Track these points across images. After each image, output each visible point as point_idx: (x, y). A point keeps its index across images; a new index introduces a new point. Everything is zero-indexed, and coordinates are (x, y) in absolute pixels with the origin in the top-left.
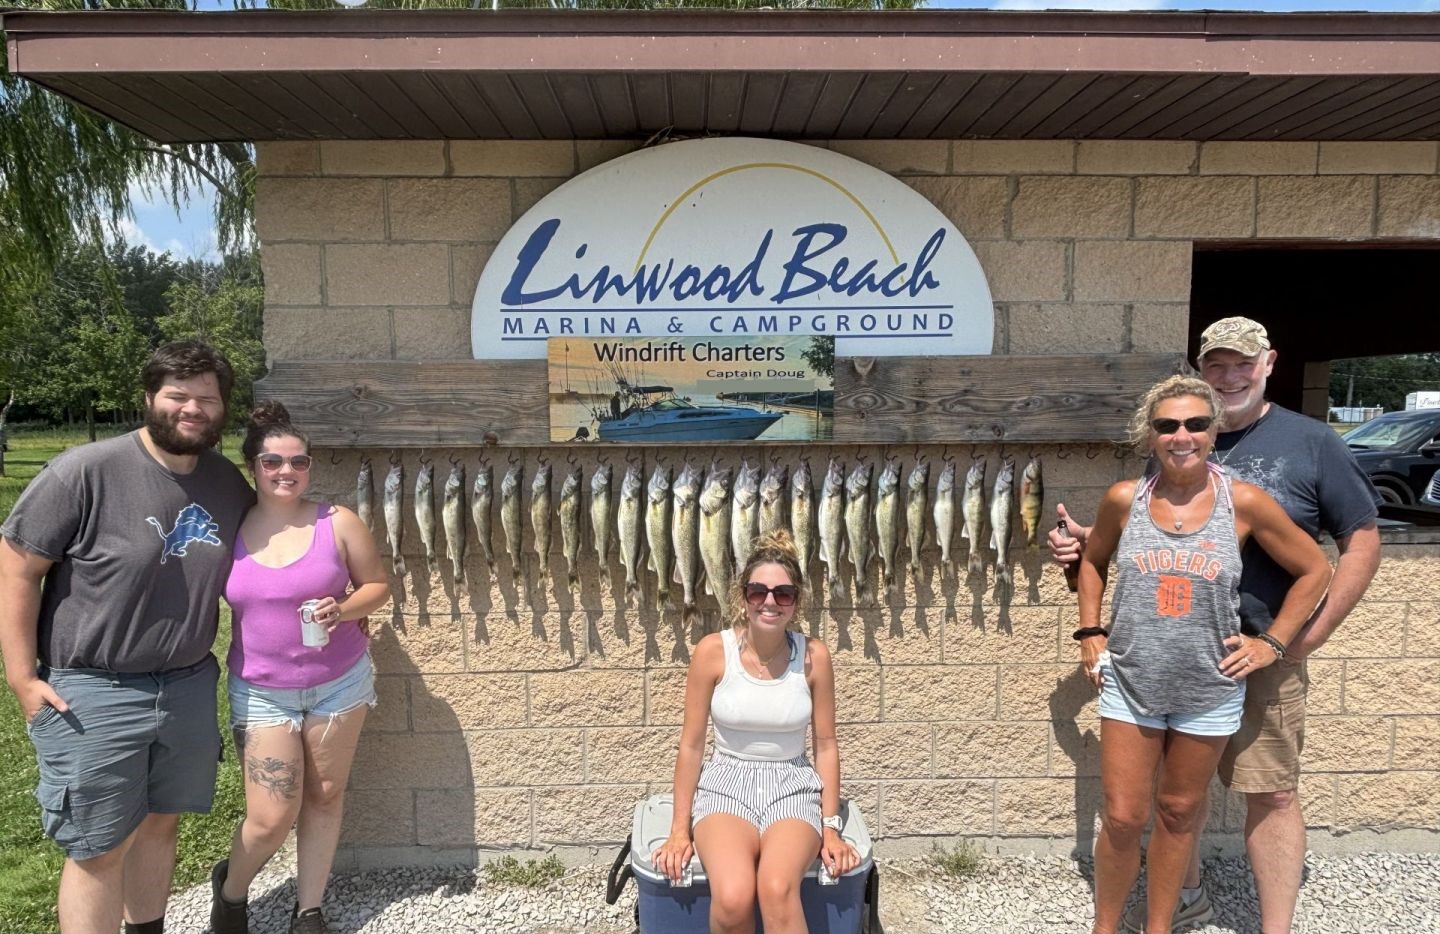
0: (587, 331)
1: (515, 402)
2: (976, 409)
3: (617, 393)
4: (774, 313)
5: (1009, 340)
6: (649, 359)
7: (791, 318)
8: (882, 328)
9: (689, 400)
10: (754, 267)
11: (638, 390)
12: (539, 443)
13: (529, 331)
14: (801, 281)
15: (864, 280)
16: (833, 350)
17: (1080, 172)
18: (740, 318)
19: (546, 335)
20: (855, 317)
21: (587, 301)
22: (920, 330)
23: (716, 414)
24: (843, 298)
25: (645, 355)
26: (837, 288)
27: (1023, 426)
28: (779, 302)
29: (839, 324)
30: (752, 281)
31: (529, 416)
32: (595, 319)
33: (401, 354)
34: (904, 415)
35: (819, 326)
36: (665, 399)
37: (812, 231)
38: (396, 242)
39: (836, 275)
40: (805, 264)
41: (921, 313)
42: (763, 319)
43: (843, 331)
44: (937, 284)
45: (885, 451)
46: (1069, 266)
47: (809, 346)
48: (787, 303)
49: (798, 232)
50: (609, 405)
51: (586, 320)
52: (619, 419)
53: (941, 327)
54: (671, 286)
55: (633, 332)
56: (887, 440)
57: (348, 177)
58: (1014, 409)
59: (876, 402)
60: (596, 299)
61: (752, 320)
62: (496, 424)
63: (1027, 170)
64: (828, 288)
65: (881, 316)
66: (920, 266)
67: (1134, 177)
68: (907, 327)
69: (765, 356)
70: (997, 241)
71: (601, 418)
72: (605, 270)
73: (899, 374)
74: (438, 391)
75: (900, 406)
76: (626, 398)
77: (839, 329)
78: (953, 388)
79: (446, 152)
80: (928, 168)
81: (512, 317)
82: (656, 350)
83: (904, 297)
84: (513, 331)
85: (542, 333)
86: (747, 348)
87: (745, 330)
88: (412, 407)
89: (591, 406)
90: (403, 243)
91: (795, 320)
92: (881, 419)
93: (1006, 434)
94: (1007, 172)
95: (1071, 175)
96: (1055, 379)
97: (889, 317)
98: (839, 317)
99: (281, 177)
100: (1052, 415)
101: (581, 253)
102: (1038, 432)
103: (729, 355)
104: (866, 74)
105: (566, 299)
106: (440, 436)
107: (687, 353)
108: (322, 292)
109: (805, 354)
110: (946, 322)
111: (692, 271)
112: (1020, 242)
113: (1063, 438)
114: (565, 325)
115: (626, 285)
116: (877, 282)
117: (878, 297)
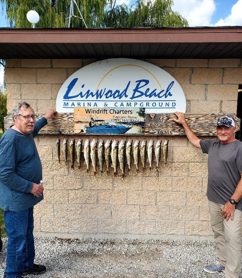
0: (84, 106)
3: (91, 121)
4: (130, 102)
5: (190, 110)
6: (99, 113)
8: (157, 106)
9: (108, 123)
10: (126, 90)
11: (96, 121)
12: (72, 133)
13: (70, 105)
14: (137, 94)
15: (153, 94)
16: (144, 111)
17: (209, 67)
18: (122, 103)
19: (74, 107)
20: (151, 103)
21: (84, 98)
22: (167, 107)
24: (148, 98)
25: (98, 112)
26: (146, 96)
28: (132, 99)
29: (147, 105)
30: (125, 94)
31: (69, 127)
32: (86, 103)
33: (39, 111)
34: (162, 128)
35: (142, 105)
36: (103, 123)
37: (140, 81)
38: (39, 84)
39: (146, 92)
40: (139, 90)
41: (168, 102)
42: (128, 103)
43: (148, 107)
44: (172, 95)
46: (206, 91)
47: (138, 110)
48: (134, 99)
49: (136, 82)
50: (89, 124)
51: (84, 103)
52: (91, 128)
54: (105, 95)
55: (95, 106)
57: (28, 68)
59: (155, 125)
60: (86, 98)
62: (61, 128)
63: (195, 66)
64: (144, 96)
65: (157, 103)
66: (167, 91)
67: (223, 68)
68: (164, 106)
69: (127, 113)
70: (188, 84)
71: (87, 128)
72: (89, 91)
73: (161, 118)
75: (162, 126)
76: (93, 123)
80: (170, 66)
81: (66, 102)
82: (101, 111)
83: (163, 98)
84: (66, 106)
85: (73, 106)
86: (123, 111)
87: (123, 106)
89: (84, 125)
91: (136, 104)
92: (157, 129)
94: (190, 67)
95: (207, 68)
97: (160, 103)
98: (147, 103)
99: (12, 68)
100: (200, 129)
101: (83, 86)
102: (197, 133)
103: (119, 113)
104: (150, 43)
105: (79, 98)
106: (48, 131)
107: (108, 112)
108: (21, 96)
109: (137, 112)
110: (174, 105)
111: (110, 91)
112: (193, 85)
113: (203, 134)
114: (79, 104)
115: (94, 94)
116: (156, 94)
117: (157, 98)
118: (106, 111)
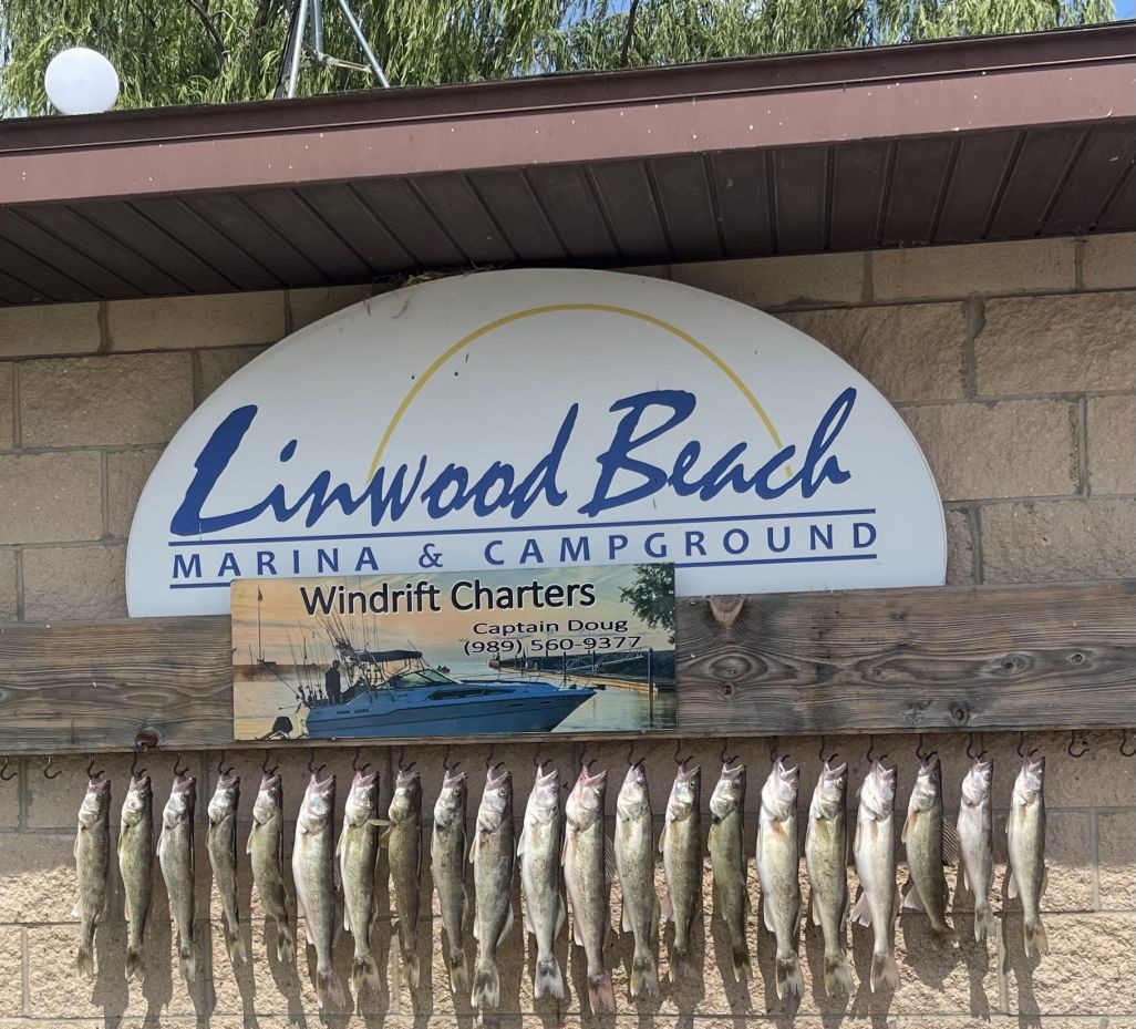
0: (297, 570)
1: (185, 680)
2: (919, 674)
3: (336, 663)
4: (584, 532)
5: (982, 563)
6: (385, 609)
7: (612, 538)
8: (759, 549)
9: (446, 670)
10: (552, 461)
11: (367, 657)
12: (219, 743)
13: (210, 572)
14: (624, 480)
15: (726, 474)
16: (672, 586)
17: (1094, 281)
18: (532, 542)
19: (237, 579)
20: (714, 534)
22: (821, 550)
23: (488, 691)
24: (693, 505)
25: (379, 602)
26: (684, 490)
27: (1004, 702)
28: (592, 514)
29: (689, 544)
30: (549, 483)
31: (205, 701)
32: (309, 551)
33: (29, 614)
34: (795, 686)
35: (658, 551)
36: (409, 670)
37: (640, 402)
38: (29, 451)
39: (680, 470)
40: (630, 455)
41: (822, 523)
42: (566, 541)
43: (696, 556)
44: (846, 476)
45: (774, 747)
46: (1079, 435)
47: (633, 581)
48: (604, 515)
49: (614, 408)
50: (323, 682)
51: (296, 553)
52: (338, 702)
53: (857, 544)
54: (423, 498)
56: (771, 729)
58: (984, 674)
59: (749, 666)
60: (310, 522)
61: (549, 543)
62: (157, 715)
63: (997, 288)
64: (668, 490)
65: (757, 530)
66: (816, 450)
68: (800, 546)
69: (564, 598)
70: (952, 403)
71: (311, 702)
72: (324, 477)
73: (786, 621)
74: (73, 665)
75: (790, 673)
76: (350, 669)
77: (689, 553)
78: (878, 641)
79: (102, 318)
80: (834, 297)
81: (187, 553)
82: (396, 595)
83: (793, 499)
84: (187, 574)
85: (229, 576)
86: (535, 588)
87: (540, 559)
88: (34, 693)
89: (295, 685)
90: (37, 451)
91: (618, 542)
92: (757, 694)
93: (973, 716)
94: (964, 294)
95: (1074, 292)
96: (1054, 623)
97: (770, 531)
98: (688, 535)
100: (1051, 683)
101: (287, 453)
102: (1029, 712)
103: (509, 599)
104: (644, 162)
105: (267, 523)
106: (74, 736)
107: (442, 598)
109: (627, 593)
110: (866, 535)
111: (456, 473)
112: (991, 404)
113: (1075, 722)
114: (265, 562)
115: (355, 498)
116: (747, 477)
117: (751, 501)
118: (432, 591)
